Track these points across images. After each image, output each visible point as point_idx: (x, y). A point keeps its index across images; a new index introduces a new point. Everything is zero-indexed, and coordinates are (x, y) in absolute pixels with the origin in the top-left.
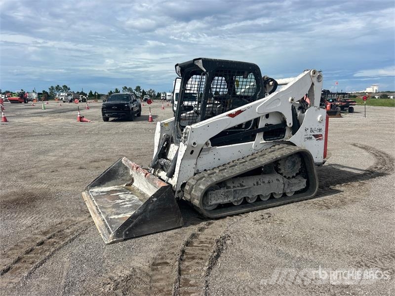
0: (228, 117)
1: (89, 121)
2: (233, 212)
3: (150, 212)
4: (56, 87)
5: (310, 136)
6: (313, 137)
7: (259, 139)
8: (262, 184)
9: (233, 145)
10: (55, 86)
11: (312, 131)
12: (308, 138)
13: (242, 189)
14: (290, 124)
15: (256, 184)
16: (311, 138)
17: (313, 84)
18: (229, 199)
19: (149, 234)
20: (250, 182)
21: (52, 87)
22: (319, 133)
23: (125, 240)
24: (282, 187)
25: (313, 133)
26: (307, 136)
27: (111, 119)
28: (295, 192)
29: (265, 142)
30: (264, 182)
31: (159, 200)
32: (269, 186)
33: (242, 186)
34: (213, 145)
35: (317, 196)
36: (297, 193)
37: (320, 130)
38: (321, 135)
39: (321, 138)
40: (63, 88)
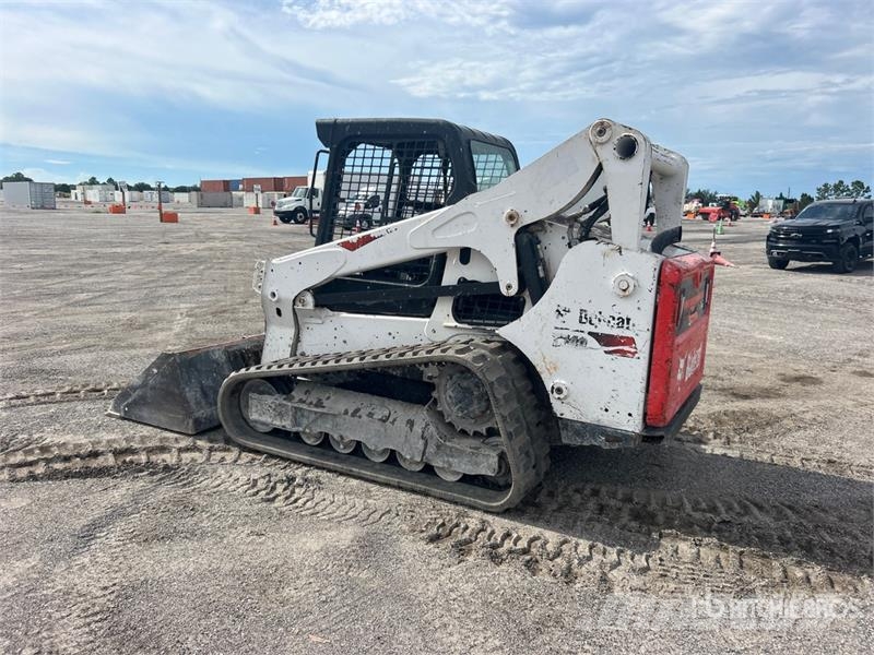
0: (341, 249)
2: (284, 452)
4: (835, 186)
5: (580, 335)
6: (592, 342)
8: (365, 418)
9: (378, 317)
10: (832, 183)
11: (584, 317)
12: (568, 340)
13: (316, 413)
14: (509, 287)
15: (350, 412)
16: (583, 342)
18: (284, 424)
19: (146, 424)
20: (340, 403)
21: (825, 185)
22: (616, 332)
23: (123, 419)
24: (422, 448)
25: (588, 328)
26: (565, 333)
28: (465, 475)
29: (455, 324)
30: (370, 415)
32: (382, 430)
33: (319, 404)
36: (467, 479)
37: (624, 322)
38: (630, 341)
39: (626, 348)
40: (851, 188)
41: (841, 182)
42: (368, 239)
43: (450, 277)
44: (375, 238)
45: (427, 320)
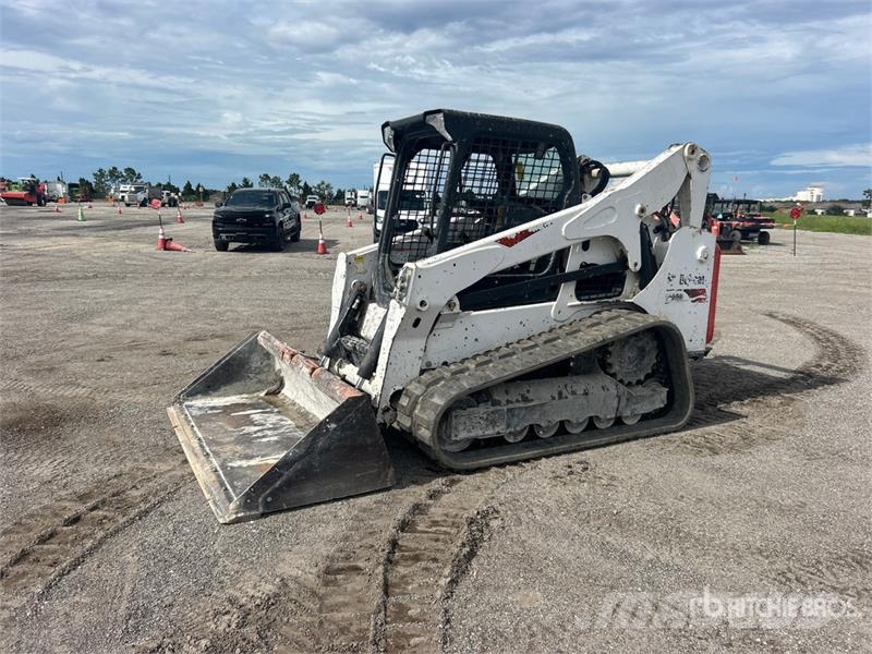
0: (498, 246)
1: (184, 249)
2: (505, 458)
3: (320, 453)
4: (110, 171)
5: (679, 293)
6: (685, 295)
7: (567, 296)
8: (570, 397)
9: (508, 309)
10: (107, 169)
11: (683, 281)
12: (673, 297)
13: (526, 408)
14: (636, 264)
15: (556, 396)
16: (680, 297)
17: (689, 176)
18: (497, 430)
19: (319, 504)
20: (543, 392)
21: (100, 171)
22: (697, 287)
23: (264, 515)
24: (615, 405)
25: (684, 287)
26: (671, 293)
27: (232, 246)
28: (643, 415)
29: (578, 303)
30: (574, 393)
31: (342, 428)
32: (585, 402)
33: (526, 400)
34: (464, 308)
35: (691, 424)
36: (645, 417)
37: (701, 279)
38: (704, 291)
39: (702, 296)
40: (124, 174)
41: (115, 168)
42: (525, 234)
43: (572, 265)
44: (532, 233)
45: (554, 303)
